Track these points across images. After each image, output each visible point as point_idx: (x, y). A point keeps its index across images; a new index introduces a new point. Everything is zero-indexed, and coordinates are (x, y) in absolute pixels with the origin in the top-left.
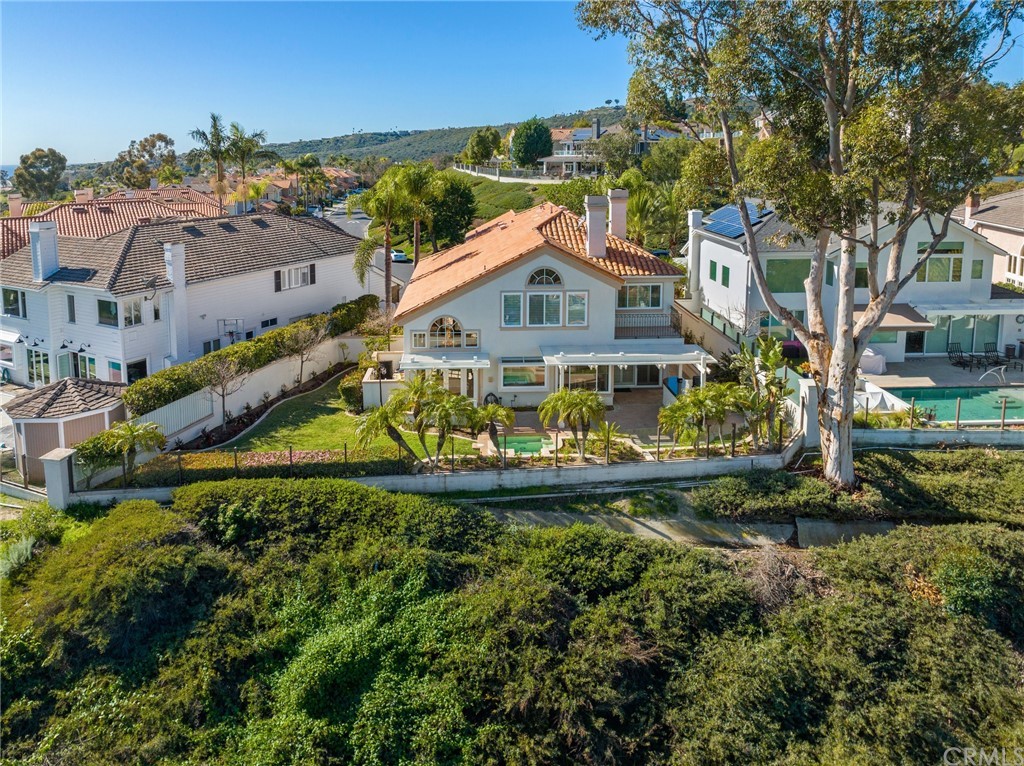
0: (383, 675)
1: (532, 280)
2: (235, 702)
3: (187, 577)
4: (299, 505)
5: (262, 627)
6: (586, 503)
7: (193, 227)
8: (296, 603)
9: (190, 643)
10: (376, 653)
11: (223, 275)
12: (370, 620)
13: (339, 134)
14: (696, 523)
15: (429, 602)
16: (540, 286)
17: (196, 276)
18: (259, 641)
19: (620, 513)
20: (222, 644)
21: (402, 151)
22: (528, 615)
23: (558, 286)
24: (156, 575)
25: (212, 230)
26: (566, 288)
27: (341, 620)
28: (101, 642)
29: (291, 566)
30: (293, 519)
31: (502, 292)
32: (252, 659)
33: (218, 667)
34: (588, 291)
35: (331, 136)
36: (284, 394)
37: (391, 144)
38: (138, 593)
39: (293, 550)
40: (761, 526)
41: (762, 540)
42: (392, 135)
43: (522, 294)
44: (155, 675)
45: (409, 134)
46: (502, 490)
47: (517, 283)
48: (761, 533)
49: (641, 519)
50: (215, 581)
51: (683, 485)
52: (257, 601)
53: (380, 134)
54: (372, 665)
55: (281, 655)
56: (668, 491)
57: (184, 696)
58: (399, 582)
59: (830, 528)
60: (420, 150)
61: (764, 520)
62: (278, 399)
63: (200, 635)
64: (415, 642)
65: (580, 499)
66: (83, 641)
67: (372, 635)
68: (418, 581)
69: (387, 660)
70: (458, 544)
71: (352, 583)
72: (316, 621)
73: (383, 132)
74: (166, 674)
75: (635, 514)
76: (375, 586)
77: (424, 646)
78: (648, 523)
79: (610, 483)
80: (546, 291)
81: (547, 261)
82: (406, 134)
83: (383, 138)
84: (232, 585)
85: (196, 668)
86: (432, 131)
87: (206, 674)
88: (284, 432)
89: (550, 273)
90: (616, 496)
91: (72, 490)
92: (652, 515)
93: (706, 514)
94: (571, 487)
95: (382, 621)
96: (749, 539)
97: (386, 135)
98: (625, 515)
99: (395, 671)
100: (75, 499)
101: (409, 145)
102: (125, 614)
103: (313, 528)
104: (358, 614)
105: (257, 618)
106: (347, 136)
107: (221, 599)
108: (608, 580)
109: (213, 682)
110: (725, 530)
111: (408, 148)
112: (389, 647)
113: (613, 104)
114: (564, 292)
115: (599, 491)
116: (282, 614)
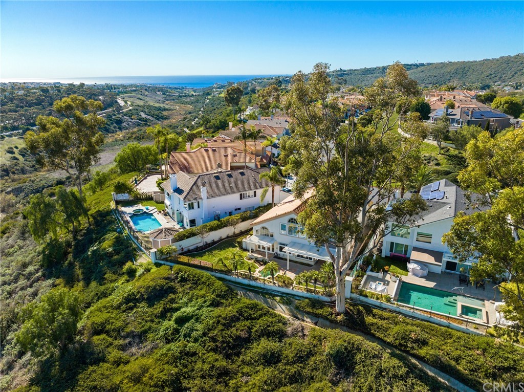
0: (192, 320)
1: (289, 221)
2: (165, 316)
3: (165, 287)
4: (195, 277)
5: (176, 303)
6: (268, 295)
7: (218, 176)
8: (184, 300)
9: (161, 302)
10: (193, 316)
11: (220, 195)
12: (195, 308)
13: (385, 65)
14: (294, 309)
15: (208, 308)
16: (291, 223)
17: (211, 196)
18: (174, 305)
19: (275, 300)
20: (167, 304)
21: (418, 75)
22: (224, 319)
23: (297, 224)
24: (159, 286)
25: (224, 177)
27: (191, 306)
28: (146, 296)
29: (188, 291)
30: (193, 280)
31: (280, 223)
32: (172, 308)
33: (164, 308)
35: (381, 65)
36: (228, 237)
37: (412, 71)
38: (155, 288)
39: (190, 287)
40: (311, 316)
41: (308, 320)
42: (414, 65)
43: (286, 225)
44: (154, 306)
45: (424, 65)
46: (249, 286)
48: (309, 318)
49: (280, 304)
50: (172, 290)
51: (297, 298)
52: (178, 297)
53: (408, 65)
54: (191, 318)
55: (177, 309)
56: (291, 299)
57: (156, 312)
58: (205, 302)
59: (328, 323)
60: (428, 75)
61: (312, 315)
62: (225, 238)
63: (163, 301)
64: (201, 316)
65: (267, 294)
66: (143, 295)
67: (194, 312)
68: (208, 303)
69: (194, 318)
70: (223, 297)
71: (197, 299)
72: (186, 304)
73: (410, 63)
74: (155, 307)
75: (279, 302)
76: (200, 301)
77: (202, 317)
78: (281, 306)
79: (278, 292)
80: (293, 225)
81: (294, 216)
82: (423, 65)
83: (409, 67)
84: (175, 292)
85: (160, 307)
86: (437, 64)
87: (161, 309)
88: (216, 252)
89: (295, 219)
90: (277, 296)
91: (156, 259)
92: (283, 303)
93: (297, 308)
94: (267, 289)
95: (198, 309)
96: (305, 318)
97: (411, 65)
99: (195, 320)
100: (157, 261)
101: (422, 72)
102: (151, 292)
103: (196, 283)
104: (194, 306)
105: (176, 300)
106: (390, 66)
107: (170, 295)
108: (251, 317)
109: (162, 311)
110: (300, 314)
111: (421, 73)
112: (196, 315)
115: (273, 293)
116: (181, 301)
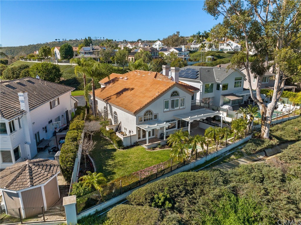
1: (172, 95)
6: (226, 159)
14: (248, 157)
16: (174, 97)
23: (178, 96)
25: (17, 86)
26: (180, 97)
31: (164, 100)
34: (185, 97)
40: (259, 154)
43: (169, 100)
47: (167, 97)
49: (239, 160)
51: (240, 148)
56: (239, 150)
65: (224, 158)
75: (237, 159)
78: (241, 160)
79: (226, 152)
80: (175, 98)
81: (176, 89)
89: (176, 92)
90: (230, 155)
92: (240, 158)
93: (248, 154)
94: (220, 156)
98: (235, 160)
110: (254, 157)
113: (58, 41)
114: (180, 98)
115: (226, 155)
